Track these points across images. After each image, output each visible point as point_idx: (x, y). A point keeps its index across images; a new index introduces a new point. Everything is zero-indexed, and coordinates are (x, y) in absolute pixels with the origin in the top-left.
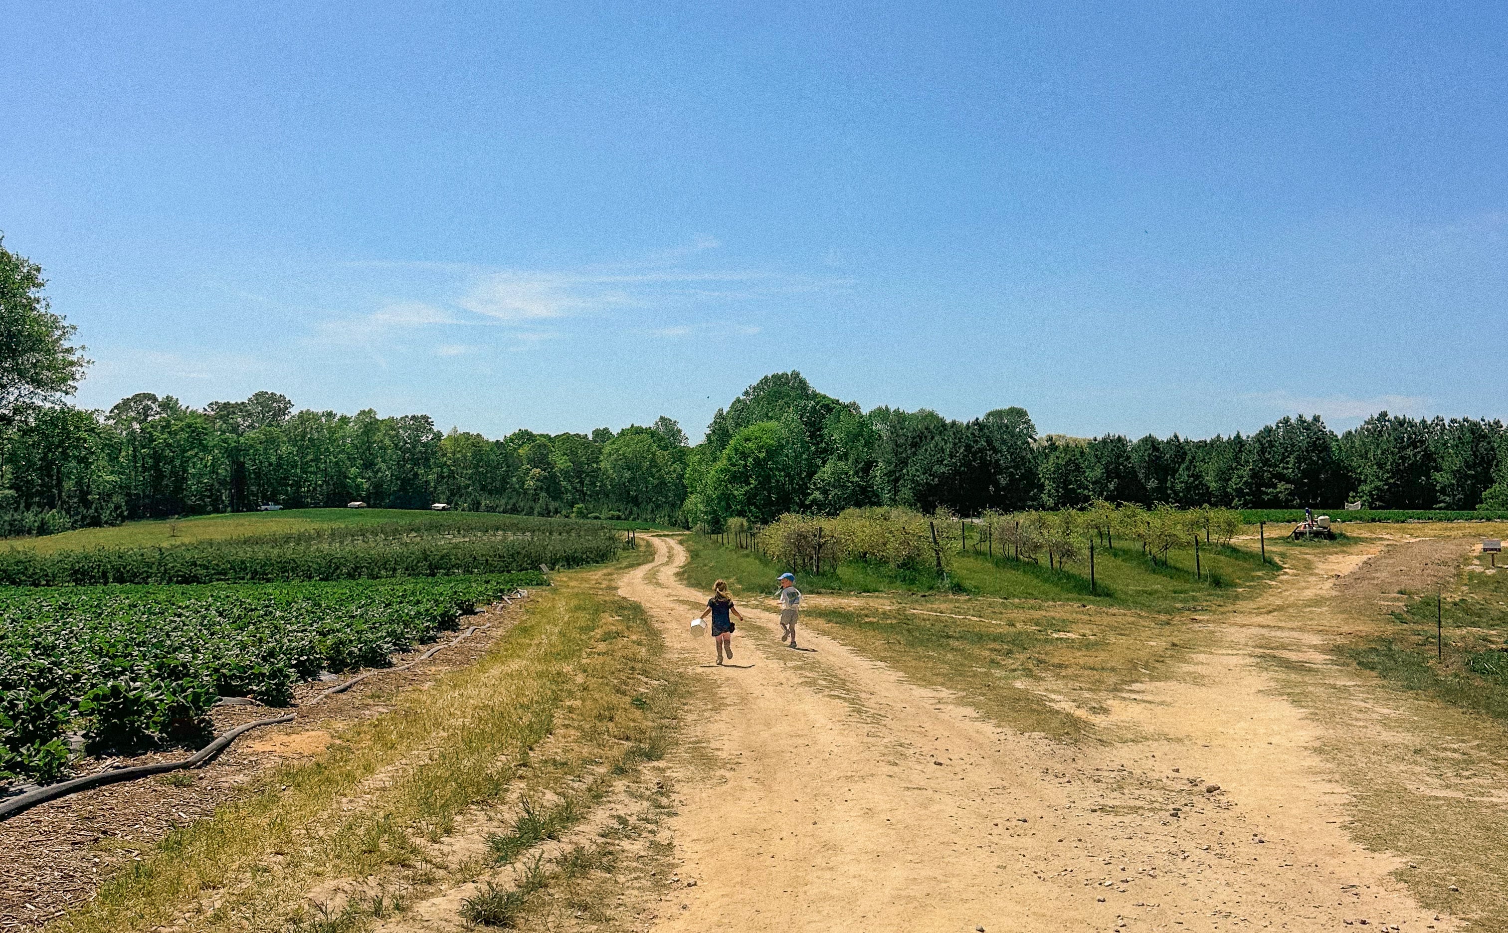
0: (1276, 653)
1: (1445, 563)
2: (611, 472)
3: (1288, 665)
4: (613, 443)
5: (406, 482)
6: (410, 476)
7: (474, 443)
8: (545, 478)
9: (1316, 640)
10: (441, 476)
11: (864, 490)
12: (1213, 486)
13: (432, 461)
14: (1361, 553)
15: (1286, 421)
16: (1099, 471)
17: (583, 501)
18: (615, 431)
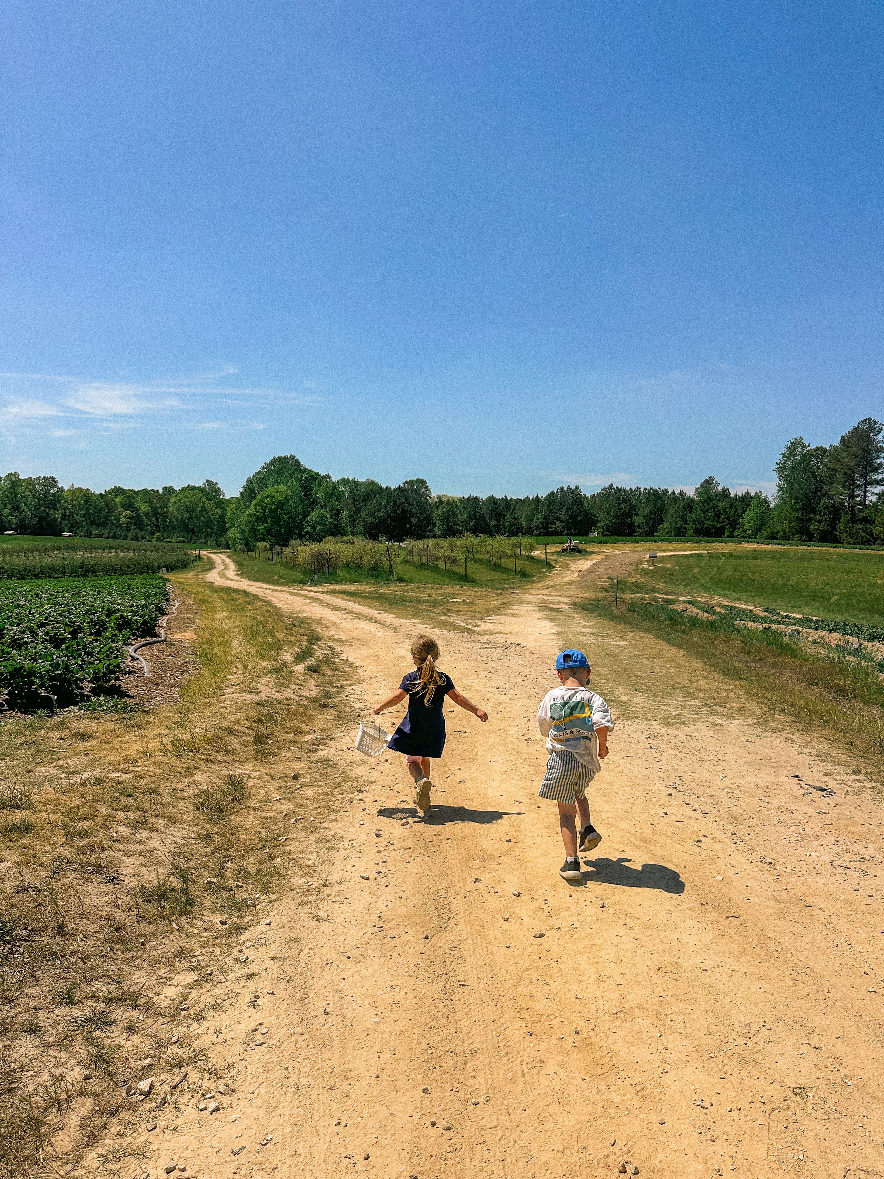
0: (548, 605)
1: (631, 564)
2: (176, 513)
3: (552, 609)
4: (177, 496)
5: (42, 519)
6: (44, 515)
7: (86, 494)
8: (133, 517)
9: (566, 600)
10: (64, 515)
11: (336, 526)
12: (524, 524)
13: (58, 505)
14: (593, 559)
15: (562, 488)
16: (465, 516)
17: (159, 531)
18: (177, 488)
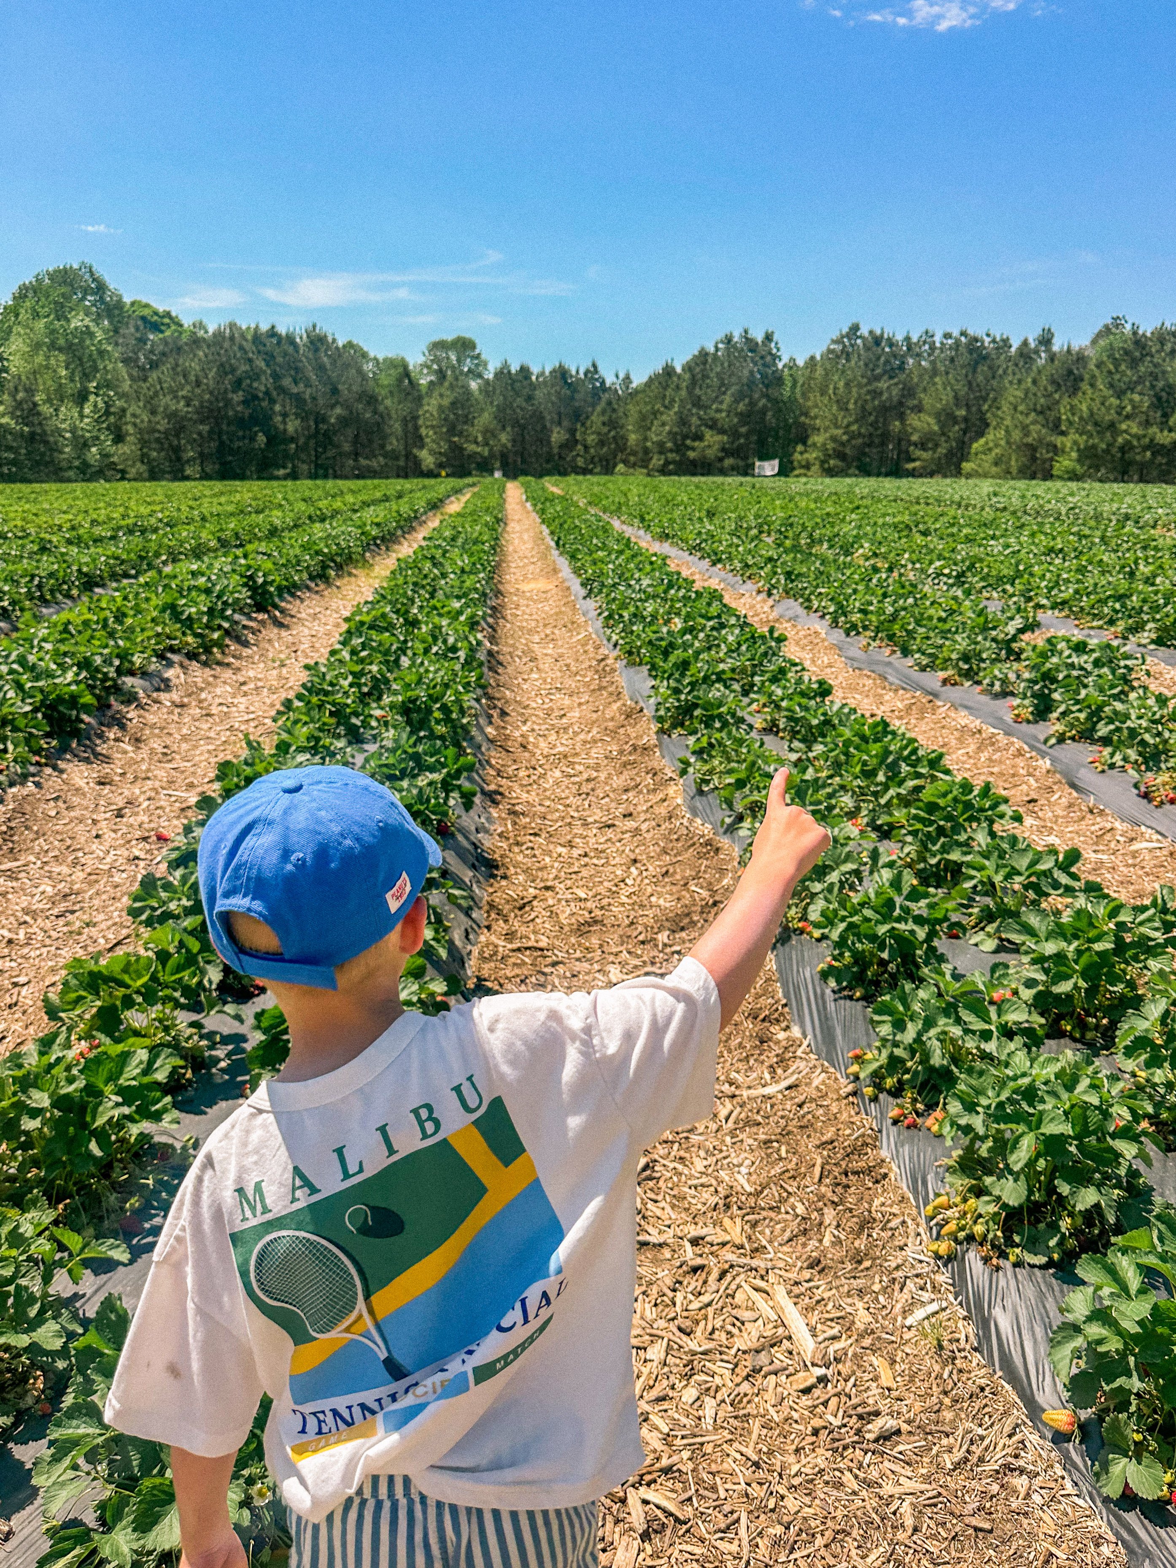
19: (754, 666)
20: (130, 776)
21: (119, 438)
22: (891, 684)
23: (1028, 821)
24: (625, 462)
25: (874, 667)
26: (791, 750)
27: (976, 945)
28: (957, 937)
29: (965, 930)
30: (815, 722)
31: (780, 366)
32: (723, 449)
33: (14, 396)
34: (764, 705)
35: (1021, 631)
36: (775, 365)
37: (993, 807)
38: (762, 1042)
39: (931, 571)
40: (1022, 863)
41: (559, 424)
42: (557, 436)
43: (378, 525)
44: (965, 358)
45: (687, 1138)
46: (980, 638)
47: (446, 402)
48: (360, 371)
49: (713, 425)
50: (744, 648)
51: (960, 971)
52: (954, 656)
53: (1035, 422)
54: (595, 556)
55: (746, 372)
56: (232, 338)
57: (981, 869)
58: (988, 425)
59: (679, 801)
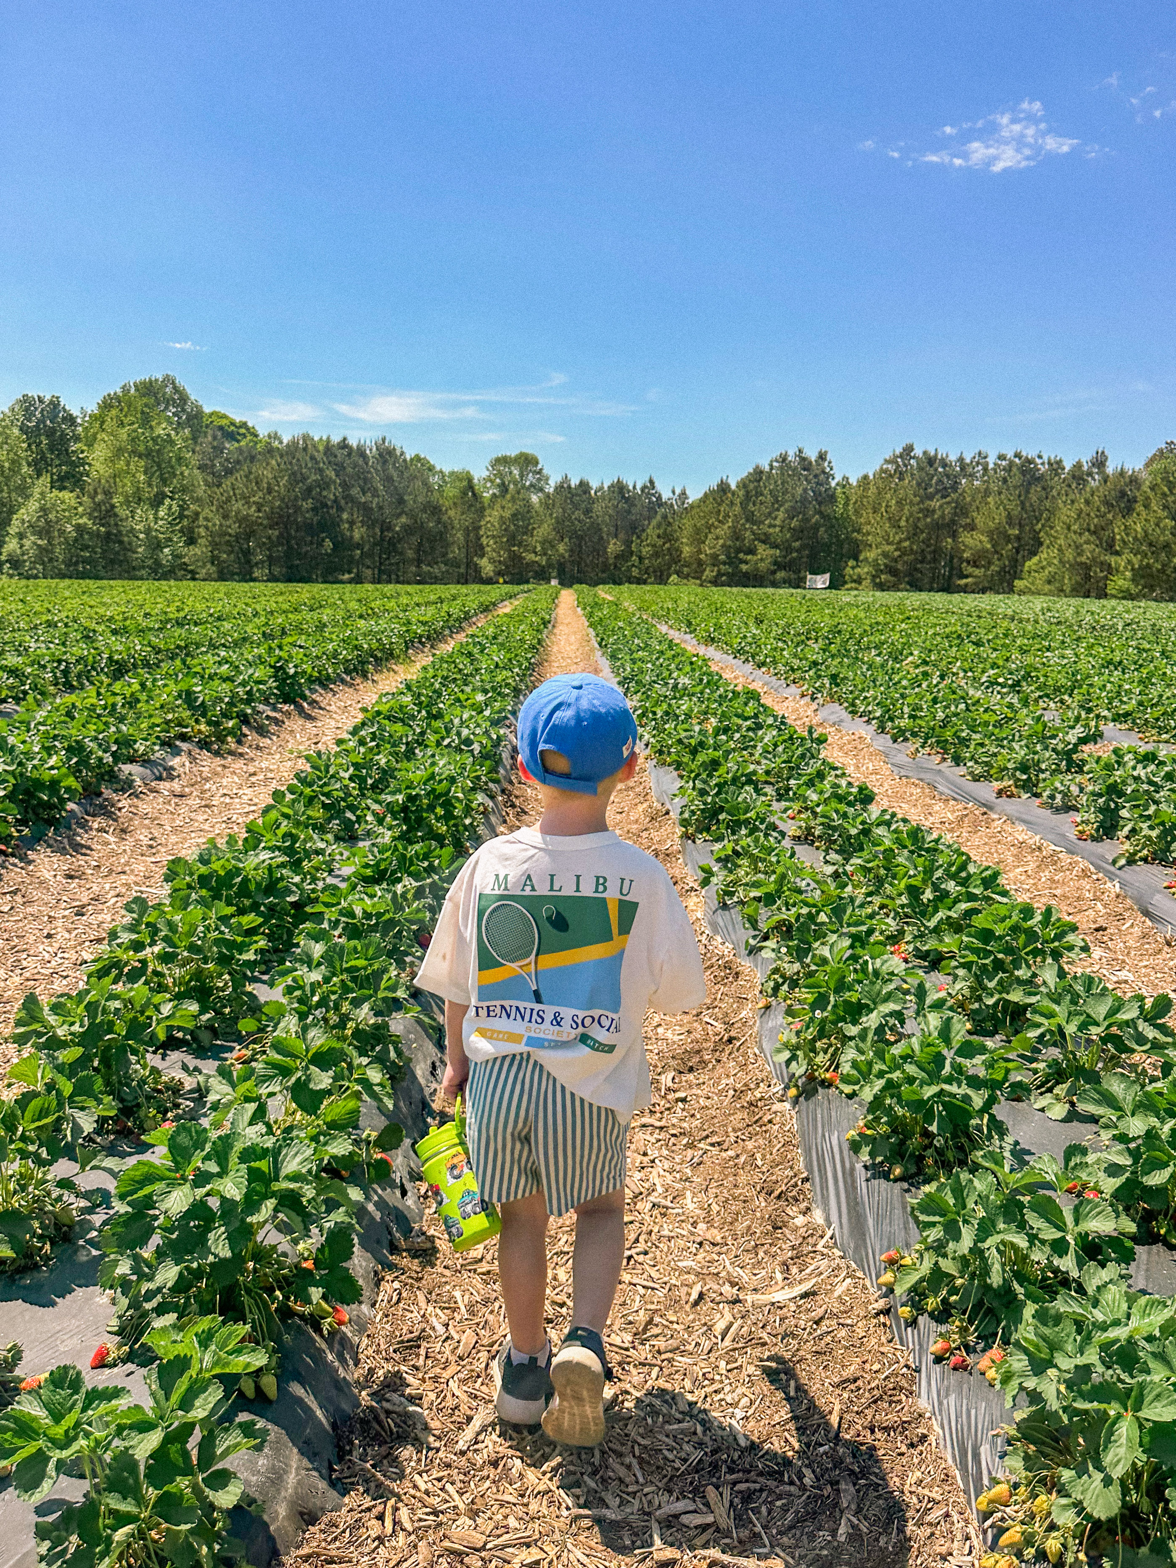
19: (791, 769)
20: (104, 870)
21: (191, 541)
22: (941, 794)
23: (1097, 952)
24: (678, 573)
25: (922, 776)
26: (827, 862)
27: (1042, 1110)
28: (1018, 1100)
29: (1029, 1091)
30: (853, 832)
31: (833, 484)
32: (775, 563)
33: (93, 498)
34: (800, 812)
35: (1083, 741)
36: (828, 483)
37: (1059, 937)
38: (776, 1228)
39: (984, 679)
40: (1100, 1010)
41: (616, 536)
42: (613, 547)
43: (424, 623)
44: (1016, 479)
45: (669, 1360)
46: (1039, 747)
47: (507, 514)
48: (426, 484)
49: (766, 540)
50: (780, 749)
51: (1024, 1145)
52: (1010, 765)
53: (1088, 542)
54: (635, 655)
55: (800, 491)
56: (305, 449)
57: (1050, 1015)
58: (1041, 544)
59: (699, 915)
